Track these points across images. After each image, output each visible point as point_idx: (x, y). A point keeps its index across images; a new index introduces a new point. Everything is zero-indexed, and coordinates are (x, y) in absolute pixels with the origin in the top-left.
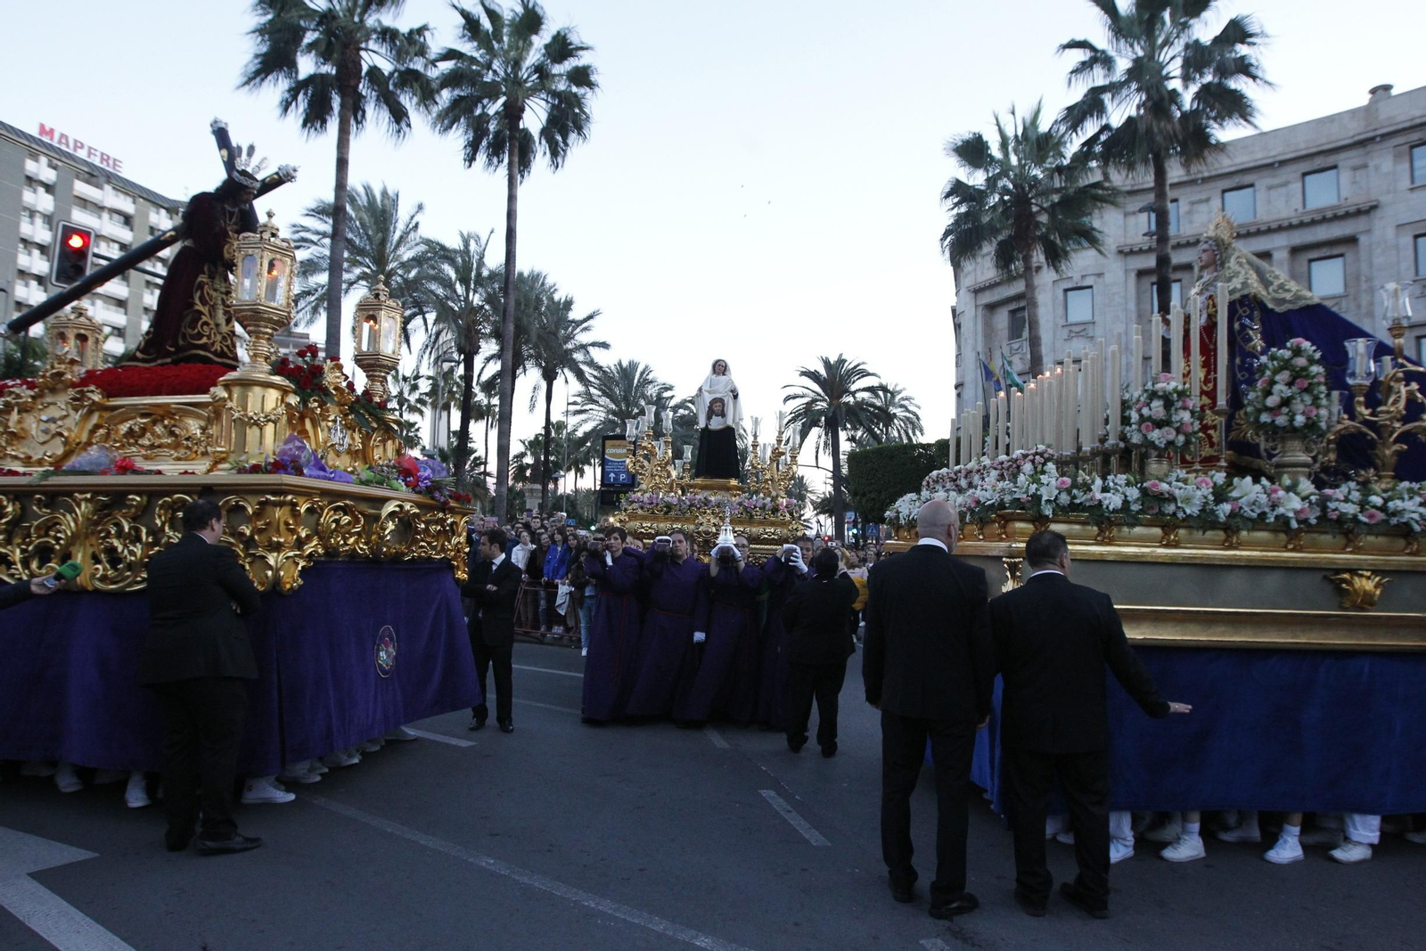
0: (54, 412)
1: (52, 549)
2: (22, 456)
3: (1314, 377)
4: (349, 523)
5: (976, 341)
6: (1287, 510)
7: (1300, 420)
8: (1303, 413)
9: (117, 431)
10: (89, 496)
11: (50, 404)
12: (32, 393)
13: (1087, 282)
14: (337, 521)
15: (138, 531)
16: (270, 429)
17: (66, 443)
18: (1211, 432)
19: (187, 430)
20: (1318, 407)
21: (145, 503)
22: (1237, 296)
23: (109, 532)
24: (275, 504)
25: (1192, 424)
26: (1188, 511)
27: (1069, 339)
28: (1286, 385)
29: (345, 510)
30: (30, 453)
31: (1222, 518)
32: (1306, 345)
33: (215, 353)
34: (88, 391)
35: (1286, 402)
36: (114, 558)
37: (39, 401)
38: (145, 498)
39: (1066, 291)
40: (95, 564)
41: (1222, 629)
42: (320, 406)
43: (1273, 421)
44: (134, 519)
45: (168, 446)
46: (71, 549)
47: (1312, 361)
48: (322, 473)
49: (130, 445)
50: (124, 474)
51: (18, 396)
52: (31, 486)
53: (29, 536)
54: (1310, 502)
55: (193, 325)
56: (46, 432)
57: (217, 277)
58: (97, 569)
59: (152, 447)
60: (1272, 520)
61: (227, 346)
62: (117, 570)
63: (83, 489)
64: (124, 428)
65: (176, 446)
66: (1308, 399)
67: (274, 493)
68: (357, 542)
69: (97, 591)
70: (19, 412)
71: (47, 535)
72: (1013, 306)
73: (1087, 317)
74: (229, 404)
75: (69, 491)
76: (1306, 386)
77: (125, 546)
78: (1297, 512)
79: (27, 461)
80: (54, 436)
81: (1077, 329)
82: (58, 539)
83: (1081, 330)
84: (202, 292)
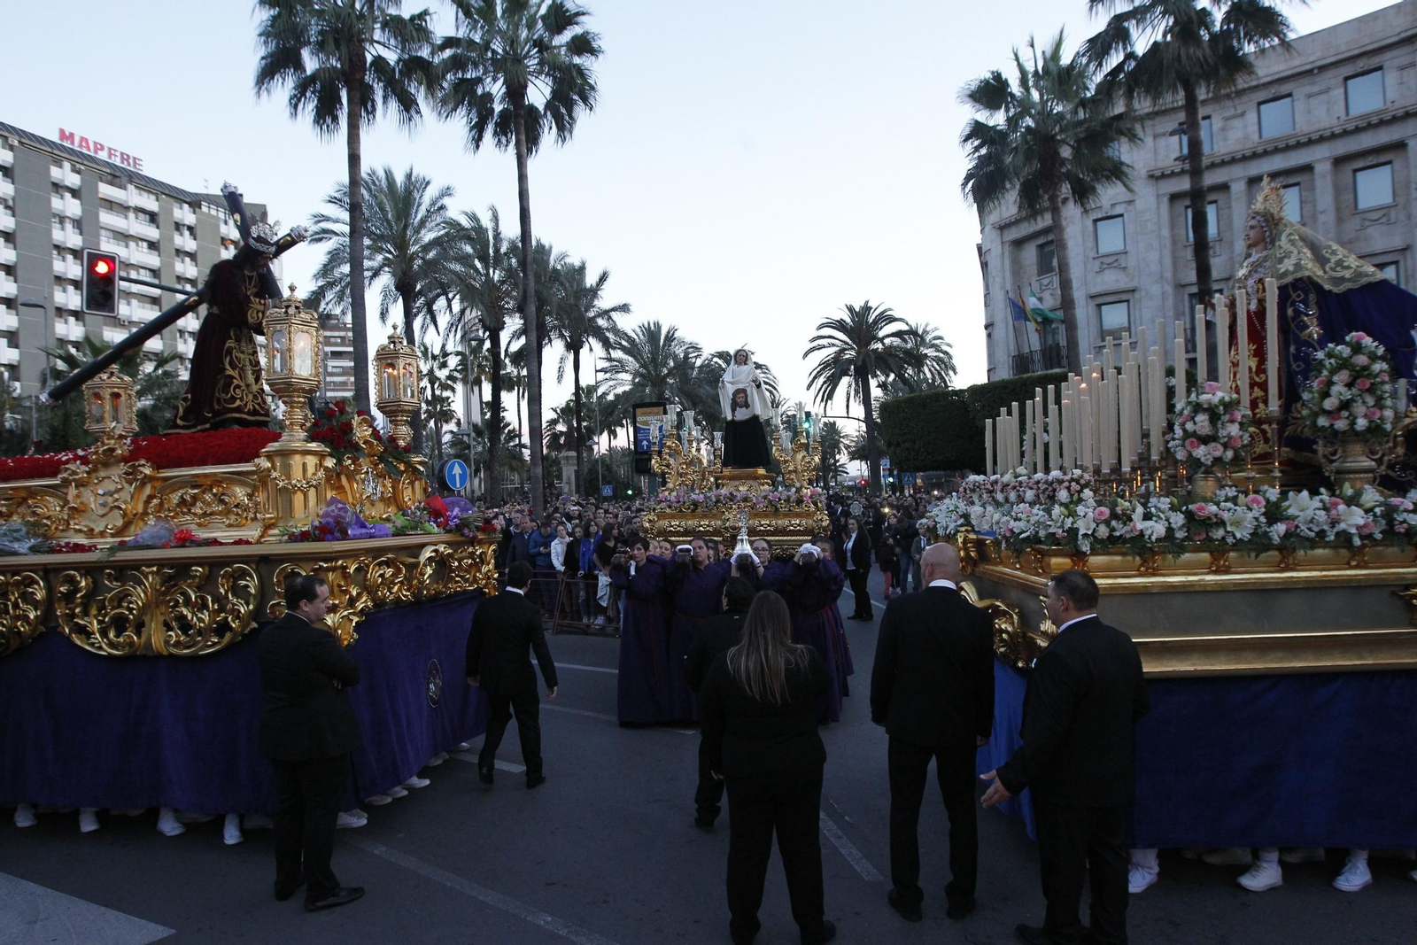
0: (109, 486)
1: (127, 619)
2: (85, 529)
3: (1377, 376)
4: (392, 575)
5: (1004, 278)
6: (1349, 525)
7: (1361, 423)
8: (1365, 416)
9: (169, 500)
10: (155, 569)
11: (104, 478)
12: (87, 469)
13: (1117, 211)
14: (382, 576)
15: (204, 599)
16: (312, 493)
17: (125, 515)
18: (1265, 427)
19: (235, 497)
20: (1382, 408)
21: (207, 572)
22: (1289, 279)
23: (178, 601)
24: (328, 570)
25: (1241, 437)
26: (1238, 536)
27: (1101, 271)
28: (1346, 386)
29: (388, 564)
30: (93, 526)
31: (1276, 540)
32: (1367, 341)
33: (249, 413)
34: (140, 466)
35: (1345, 405)
36: (185, 626)
37: (94, 475)
38: (207, 569)
39: (1095, 221)
40: (168, 631)
41: (1280, 655)
42: (353, 462)
43: (1332, 425)
44: (199, 588)
45: (220, 513)
46: (144, 618)
47: (1373, 357)
48: (364, 531)
49: (184, 514)
50: (183, 546)
51: (74, 473)
52: (101, 562)
53: (104, 608)
54: (1375, 515)
55: (226, 389)
56: (104, 505)
57: (244, 340)
58: (171, 636)
59: (205, 515)
60: (1332, 538)
61: (259, 404)
62: (188, 636)
63: (149, 563)
64: (175, 498)
65: (227, 513)
66: (1370, 401)
67: (325, 561)
68: (400, 589)
69: (171, 656)
70: (76, 487)
71: (120, 606)
72: (1041, 241)
73: (1119, 247)
74: (274, 474)
75: (136, 565)
76: (1368, 386)
77: (194, 614)
78: (1359, 528)
79: (90, 533)
80: (112, 508)
81: (1109, 260)
82: (131, 610)
83: (1113, 261)
84: (231, 357)
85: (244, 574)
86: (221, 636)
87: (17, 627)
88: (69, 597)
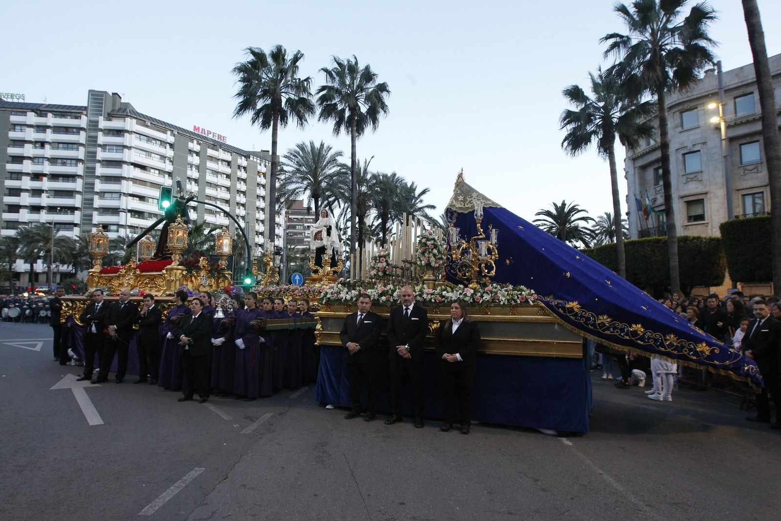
0: (129, 277)
5: (635, 187)
11: (129, 274)
13: (696, 149)
19: (158, 283)
27: (687, 182)
34: (137, 271)
39: (684, 155)
45: (154, 287)
51: (121, 272)
59: (151, 287)
64: (145, 282)
70: (122, 277)
73: (698, 169)
74: (166, 276)
81: (691, 176)
83: (695, 177)
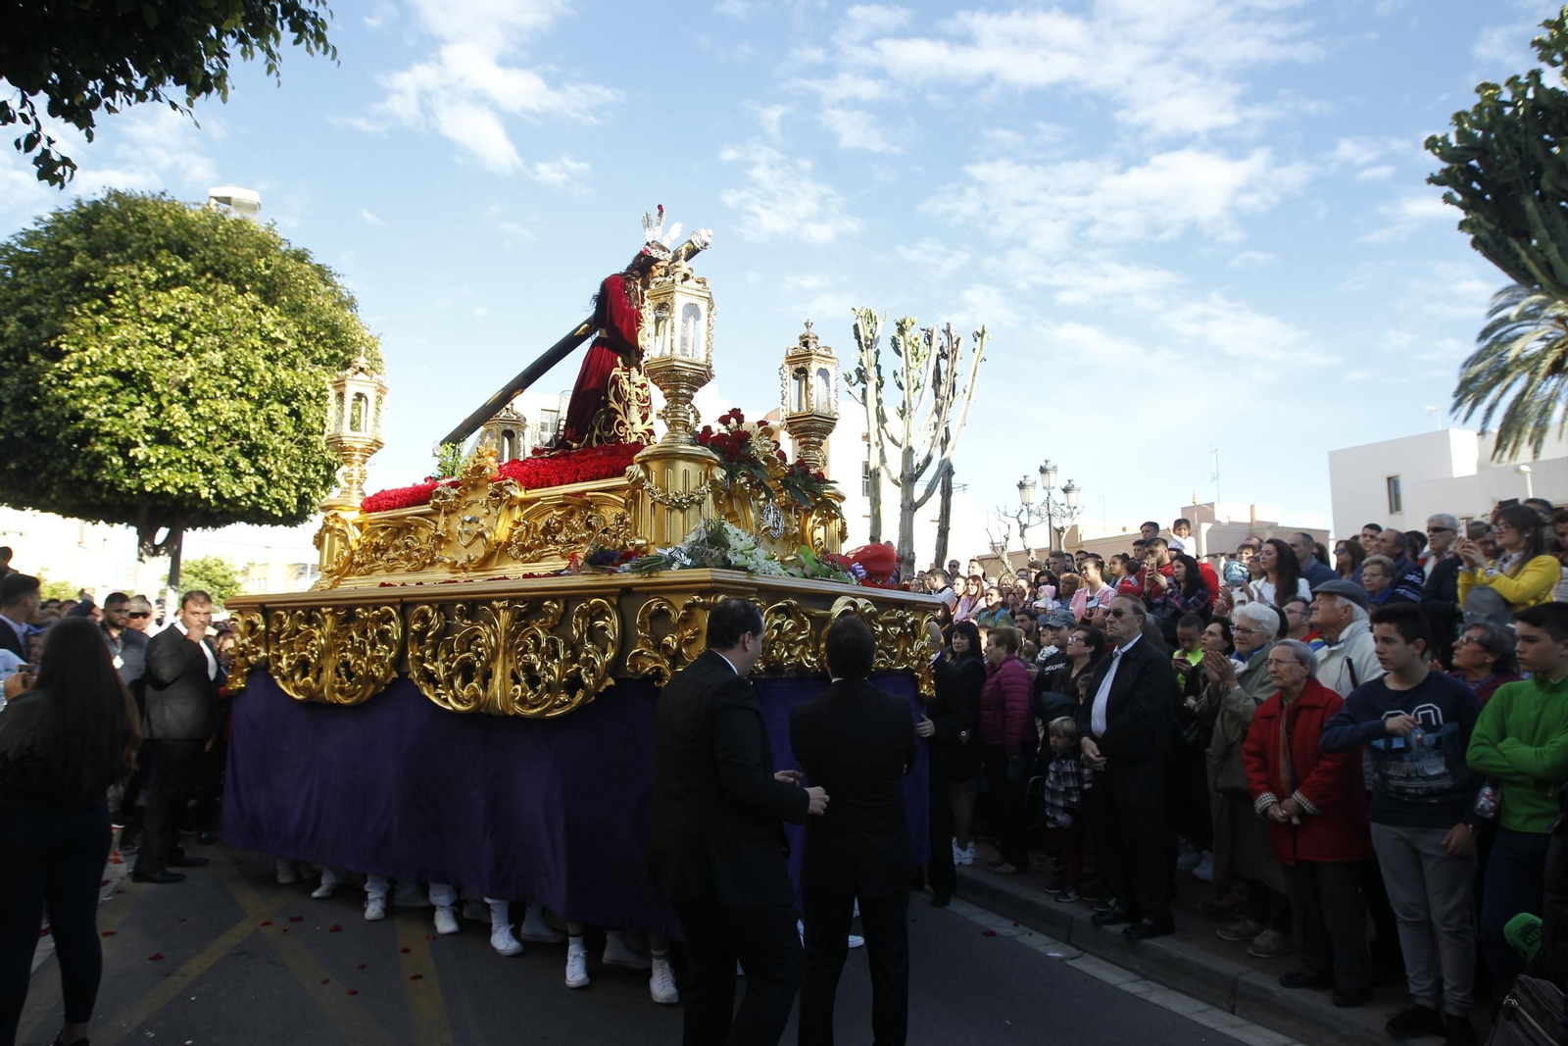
0: (476, 511)
1: (473, 667)
2: (448, 561)
4: (793, 629)
10: (507, 603)
11: (472, 502)
12: (458, 493)
14: (779, 627)
15: (554, 643)
17: (487, 545)
21: (561, 610)
23: (527, 646)
29: (786, 611)
30: (456, 557)
36: (532, 677)
37: (463, 500)
38: (562, 604)
40: (515, 684)
42: (749, 482)
44: (552, 630)
45: (586, 540)
46: (491, 666)
51: (446, 498)
52: (455, 594)
53: (452, 651)
55: (609, 424)
56: (469, 533)
57: (632, 369)
58: (516, 690)
59: (572, 543)
62: (536, 691)
63: (501, 596)
67: (702, 593)
68: (803, 652)
69: (516, 717)
70: (446, 514)
71: (469, 650)
74: (647, 485)
75: (489, 599)
77: (543, 662)
79: (454, 567)
80: (476, 537)
82: (479, 655)
84: (617, 387)
85: (602, 613)
86: (573, 695)
87: (371, 671)
88: (421, 636)
